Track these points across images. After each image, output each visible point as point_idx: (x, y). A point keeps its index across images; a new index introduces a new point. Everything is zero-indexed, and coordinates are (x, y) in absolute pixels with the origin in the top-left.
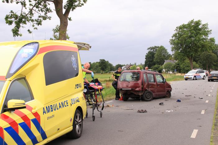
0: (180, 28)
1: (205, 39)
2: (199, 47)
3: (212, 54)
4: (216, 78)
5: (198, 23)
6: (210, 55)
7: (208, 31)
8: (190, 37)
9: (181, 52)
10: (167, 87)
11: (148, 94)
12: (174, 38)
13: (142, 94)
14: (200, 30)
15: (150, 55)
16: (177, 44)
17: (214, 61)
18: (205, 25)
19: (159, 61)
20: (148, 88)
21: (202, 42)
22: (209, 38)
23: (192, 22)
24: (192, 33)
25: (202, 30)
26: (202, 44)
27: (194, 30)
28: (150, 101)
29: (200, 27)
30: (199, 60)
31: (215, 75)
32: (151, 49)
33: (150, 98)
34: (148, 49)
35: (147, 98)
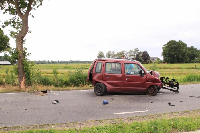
20: (103, 80)
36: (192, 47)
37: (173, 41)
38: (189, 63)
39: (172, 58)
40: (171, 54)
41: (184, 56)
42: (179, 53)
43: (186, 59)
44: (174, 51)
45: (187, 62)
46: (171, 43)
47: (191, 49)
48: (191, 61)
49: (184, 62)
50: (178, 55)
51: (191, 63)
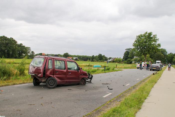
0: (139, 37)
1: (154, 44)
2: (150, 49)
3: (161, 54)
4: (155, 69)
5: (150, 34)
6: (160, 55)
7: (157, 39)
8: (146, 42)
9: (139, 51)
11: (51, 81)
12: (135, 43)
13: (45, 81)
14: (152, 38)
15: (127, 53)
16: (137, 46)
17: (162, 58)
18: (155, 35)
19: (131, 56)
20: (53, 75)
21: (152, 46)
22: (157, 44)
23: (146, 33)
24: (146, 40)
25: (153, 38)
26: (152, 47)
27: (148, 38)
28: (54, 88)
29: (151, 36)
30: (153, 57)
31: (154, 66)
32: (128, 50)
33: (53, 85)
34: (126, 49)
35: (49, 85)
36: (21, 44)
37: (4, 36)
38: (18, 58)
39: (3, 53)
40: (2, 50)
41: (14, 52)
42: (10, 48)
43: (15, 54)
44: (5, 47)
45: (16, 58)
46: (3, 39)
47: (20, 45)
48: (19, 56)
49: (13, 57)
50: (8, 51)
51: (19, 58)
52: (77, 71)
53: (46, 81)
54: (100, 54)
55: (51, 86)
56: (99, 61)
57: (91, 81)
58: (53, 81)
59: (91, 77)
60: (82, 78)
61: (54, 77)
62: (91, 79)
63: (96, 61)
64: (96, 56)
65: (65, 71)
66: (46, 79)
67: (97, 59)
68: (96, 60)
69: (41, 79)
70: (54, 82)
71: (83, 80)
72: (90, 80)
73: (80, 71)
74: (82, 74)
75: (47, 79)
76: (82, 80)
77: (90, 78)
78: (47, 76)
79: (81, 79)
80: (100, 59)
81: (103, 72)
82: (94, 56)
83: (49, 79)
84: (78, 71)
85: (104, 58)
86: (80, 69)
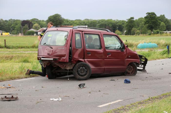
10: (128, 58)
11: (81, 68)
20: (84, 58)
33: (85, 75)
35: (79, 74)
52: (120, 51)
53: (73, 68)
54: (149, 14)
55: (82, 76)
56: (149, 31)
57: (144, 68)
58: (84, 68)
59: (144, 60)
60: (129, 62)
61: (86, 61)
62: (145, 64)
63: (138, 34)
64: (140, 19)
65: (101, 51)
66: (73, 65)
67: (142, 27)
68: (138, 31)
69: (65, 66)
70: (86, 70)
71: (132, 67)
72: (143, 66)
73: (125, 51)
74: (130, 57)
75: (75, 65)
76: (130, 66)
77: (143, 64)
78: (75, 60)
79: (128, 66)
80: (151, 28)
81: (165, 55)
82: (134, 20)
83: (77, 65)
84: (122, 51)
85: (162, 23)
86: (126, 47)
